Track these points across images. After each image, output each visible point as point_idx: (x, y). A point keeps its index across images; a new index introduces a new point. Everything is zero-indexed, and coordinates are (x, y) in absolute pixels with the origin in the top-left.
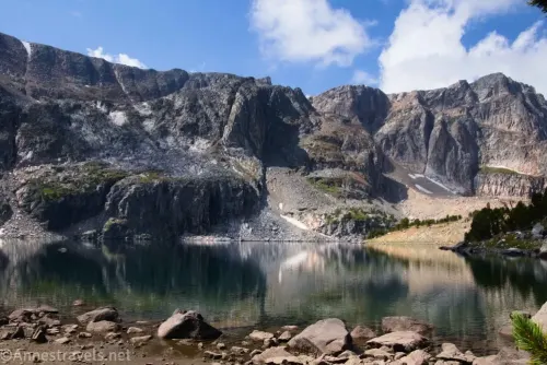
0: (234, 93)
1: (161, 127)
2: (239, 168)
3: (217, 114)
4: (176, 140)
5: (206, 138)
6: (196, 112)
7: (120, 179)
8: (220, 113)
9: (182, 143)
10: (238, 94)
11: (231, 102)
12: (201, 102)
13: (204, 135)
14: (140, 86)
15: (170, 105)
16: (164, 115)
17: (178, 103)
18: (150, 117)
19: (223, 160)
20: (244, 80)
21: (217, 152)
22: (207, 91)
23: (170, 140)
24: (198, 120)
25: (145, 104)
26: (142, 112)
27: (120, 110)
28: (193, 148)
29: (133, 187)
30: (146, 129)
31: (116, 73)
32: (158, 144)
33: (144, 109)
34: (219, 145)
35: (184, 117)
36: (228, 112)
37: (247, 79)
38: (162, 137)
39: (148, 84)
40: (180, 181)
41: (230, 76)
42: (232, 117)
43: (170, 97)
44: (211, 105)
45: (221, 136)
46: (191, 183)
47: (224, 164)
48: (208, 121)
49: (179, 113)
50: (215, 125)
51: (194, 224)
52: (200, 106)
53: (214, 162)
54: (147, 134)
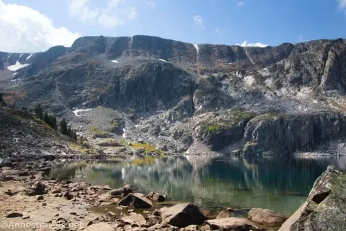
0: (326, 52)
1: (276, 83)
2: (335, 104)
3: (315, 69)
4: (288, 90)
5: (308, 86)
6: (300, 70)
7: (252, 117)
8: (317, 68)
9: (292, 91)
10: (330, 52)
11: (325, 59)
12: (303, 62)
13: (307, 84)
14: (262, 58)
15: (282, 67)
16: (278, 74)
17: (287, 65)
18: (269, 77)
19: (322, 100)
20: (334, 42)
21: (317, 95)
22: (307, 54)
23: (283, 90)
24: (302, 74)
25: (265, 69)
26: (264, 74)
27: (250, 75)
28: (300, 94)
29: (261, 122)
30: (267, 85)
31: (246, 52)
32: (275, 94)
33: (265, 72)
34: (318, 89)
35: (292, 74)
36: (324, 66)
37: (336, 41)
38: (278, 89)
39: (267, 56)
40: (292, 116)
41: (324, 41)
42: (327, 69)
43: (281, 62)
44: (310, 63)
45: (319, 84)
46: (299, 117)
47: (323, 102)
48: (308, 73)
49: (288, 71)
50: (314, 76)
51: (303, 144)
52: (303, 65)
53: (316, 102)
54: (268, 88)
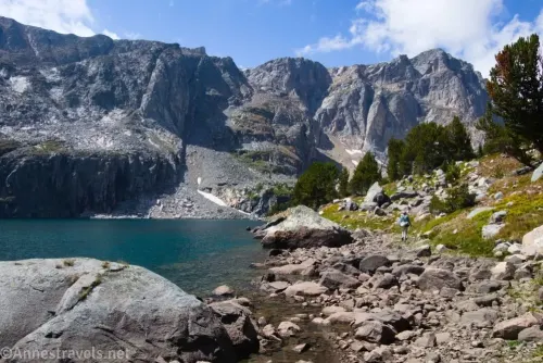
0: (154, 59)
1: (70, 95)
2: (156, 140)
3: (135, 82)
4: (87, 110)
5: (122, 108)
6: (112, 80)
7: (10, 150)
8: (139, 81)
9: (94, 113)
10: (158, 61)
11: (151, 68)
12: (117, 68)
13: (119, 104)
14: (57, 51)
15: (83, 71)
16: (75, 81)
17: (92, 69)
18: (58, 84)
19: (138, 131)
20: (167, 46)
21: (133, 124)
22: (125, 57)
23: (81, 110)
24: (114, 88)
25: (55, 69)
26: (50, 78)
27: (24, 75)
28: (106, 119)
29: (24, 159)
30: (53, 97)
31: (29, 36)
32: (65, 114)
33: (52, 74)
34: (136, 115)
35: (98, 85)
36: (147, 80)
37: (170, 45)
38: (71, 106)
39: (68, 50)
40: (82, 154)
41: (158, 43)
42: (151, 85)
43: (83, 63)
44: (130, 73)
45: (139, 107)
46: (95, 155)
47: (140, 136)
48: (124, 88)
49: (92, 80)
50: (132, 94)
52: (117, 74)
53: (128, 133)
54: (53, 101)
